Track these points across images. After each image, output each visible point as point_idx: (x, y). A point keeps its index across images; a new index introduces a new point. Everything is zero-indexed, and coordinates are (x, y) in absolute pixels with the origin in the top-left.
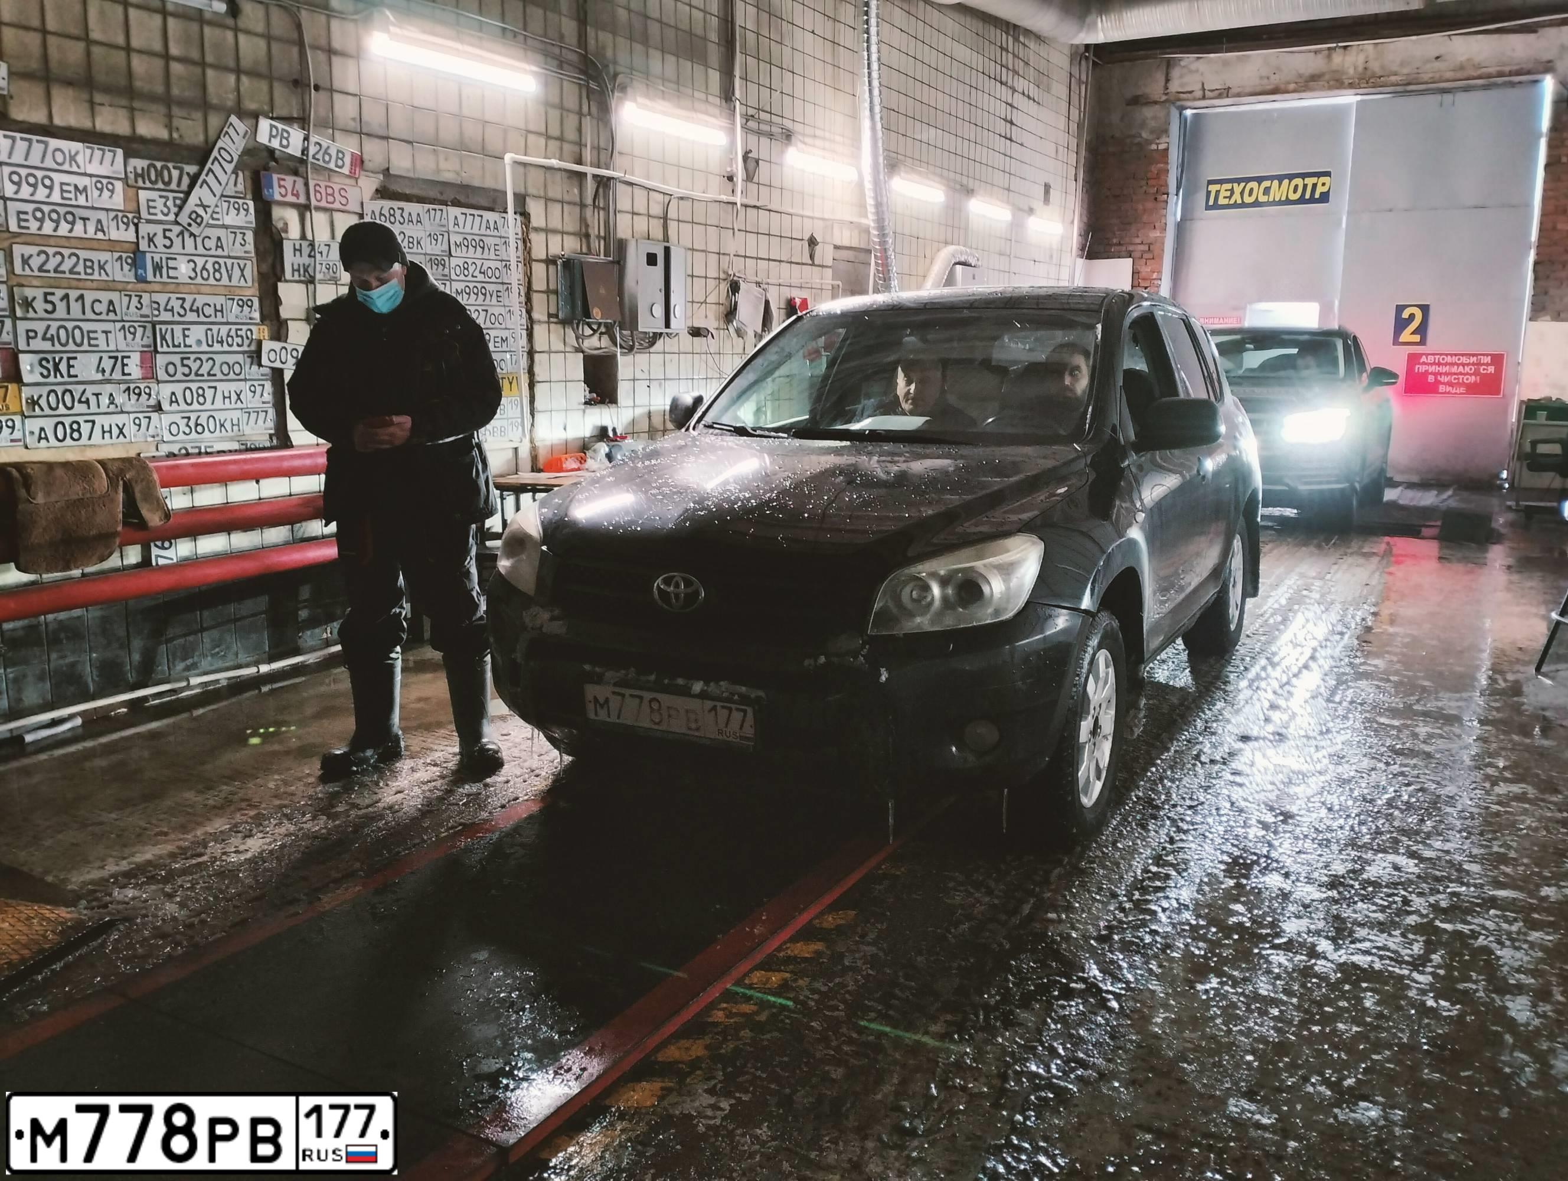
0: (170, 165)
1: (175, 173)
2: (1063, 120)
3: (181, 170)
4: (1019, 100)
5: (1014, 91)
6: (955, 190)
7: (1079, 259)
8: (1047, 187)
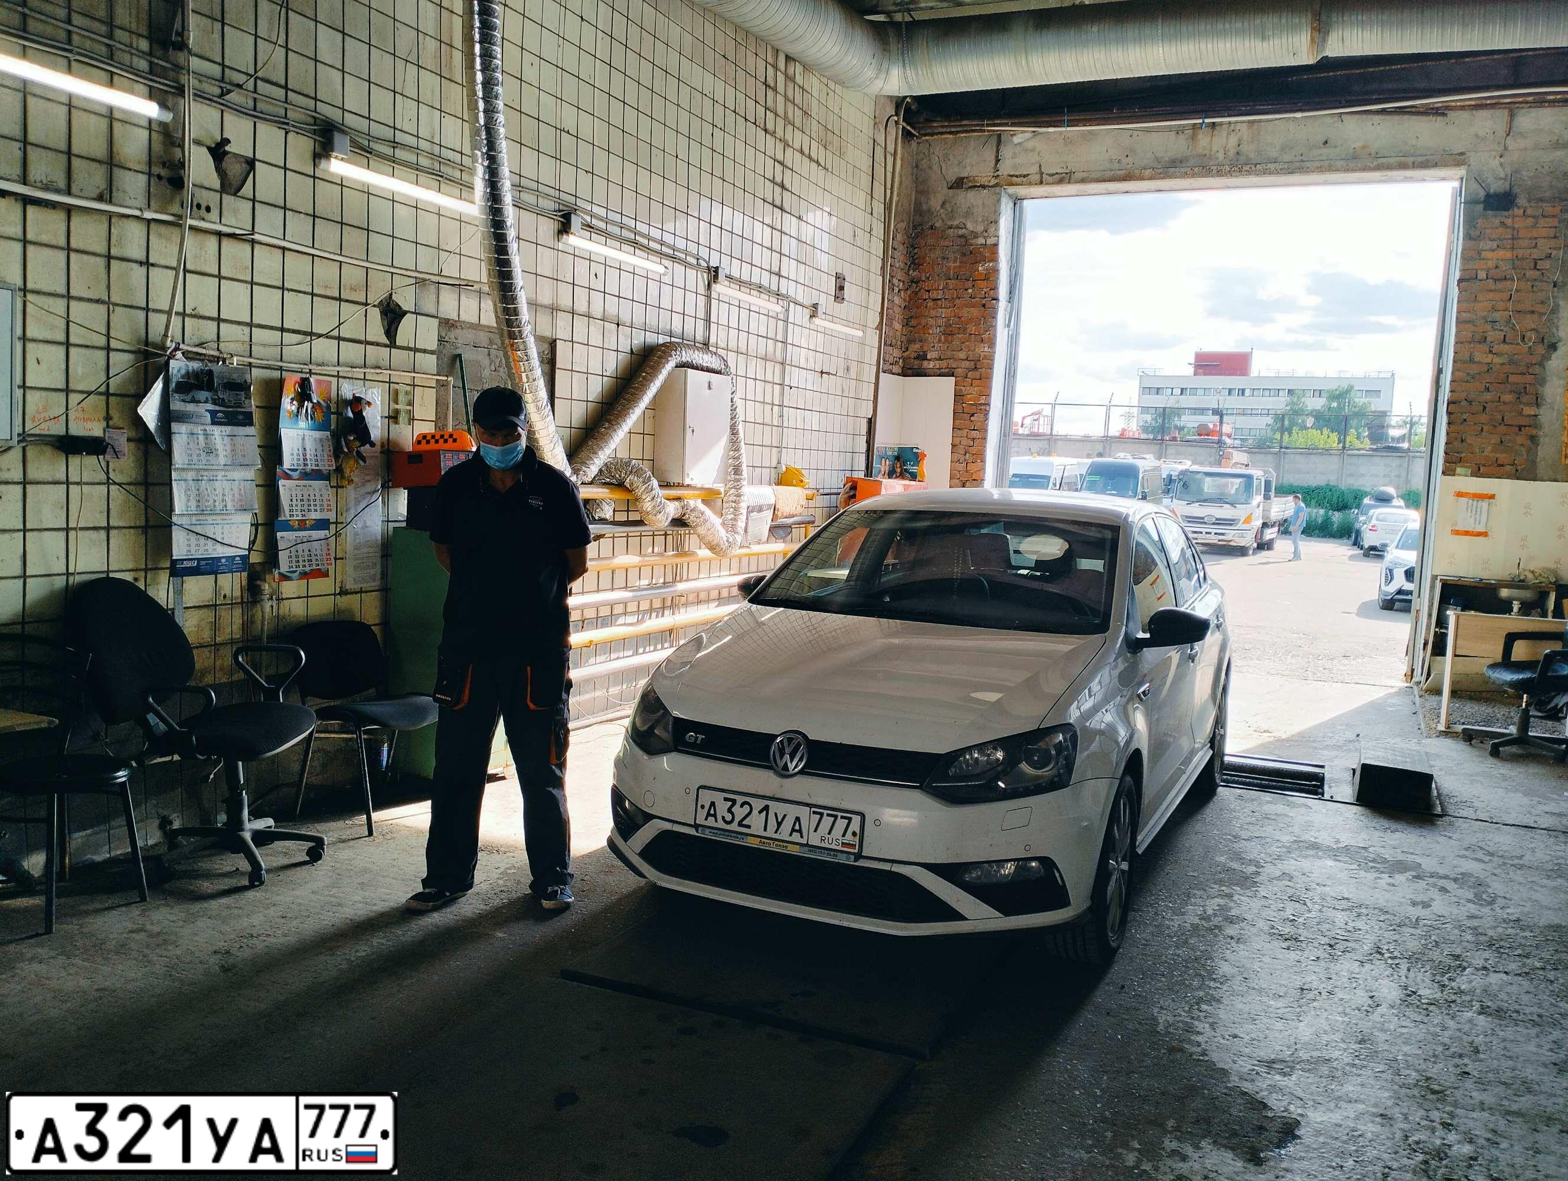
2: (863, 197)
4: (794, 159)
5: (786, 144)
6: (686, 264)
7: (881, 374)
8: (840, 278)
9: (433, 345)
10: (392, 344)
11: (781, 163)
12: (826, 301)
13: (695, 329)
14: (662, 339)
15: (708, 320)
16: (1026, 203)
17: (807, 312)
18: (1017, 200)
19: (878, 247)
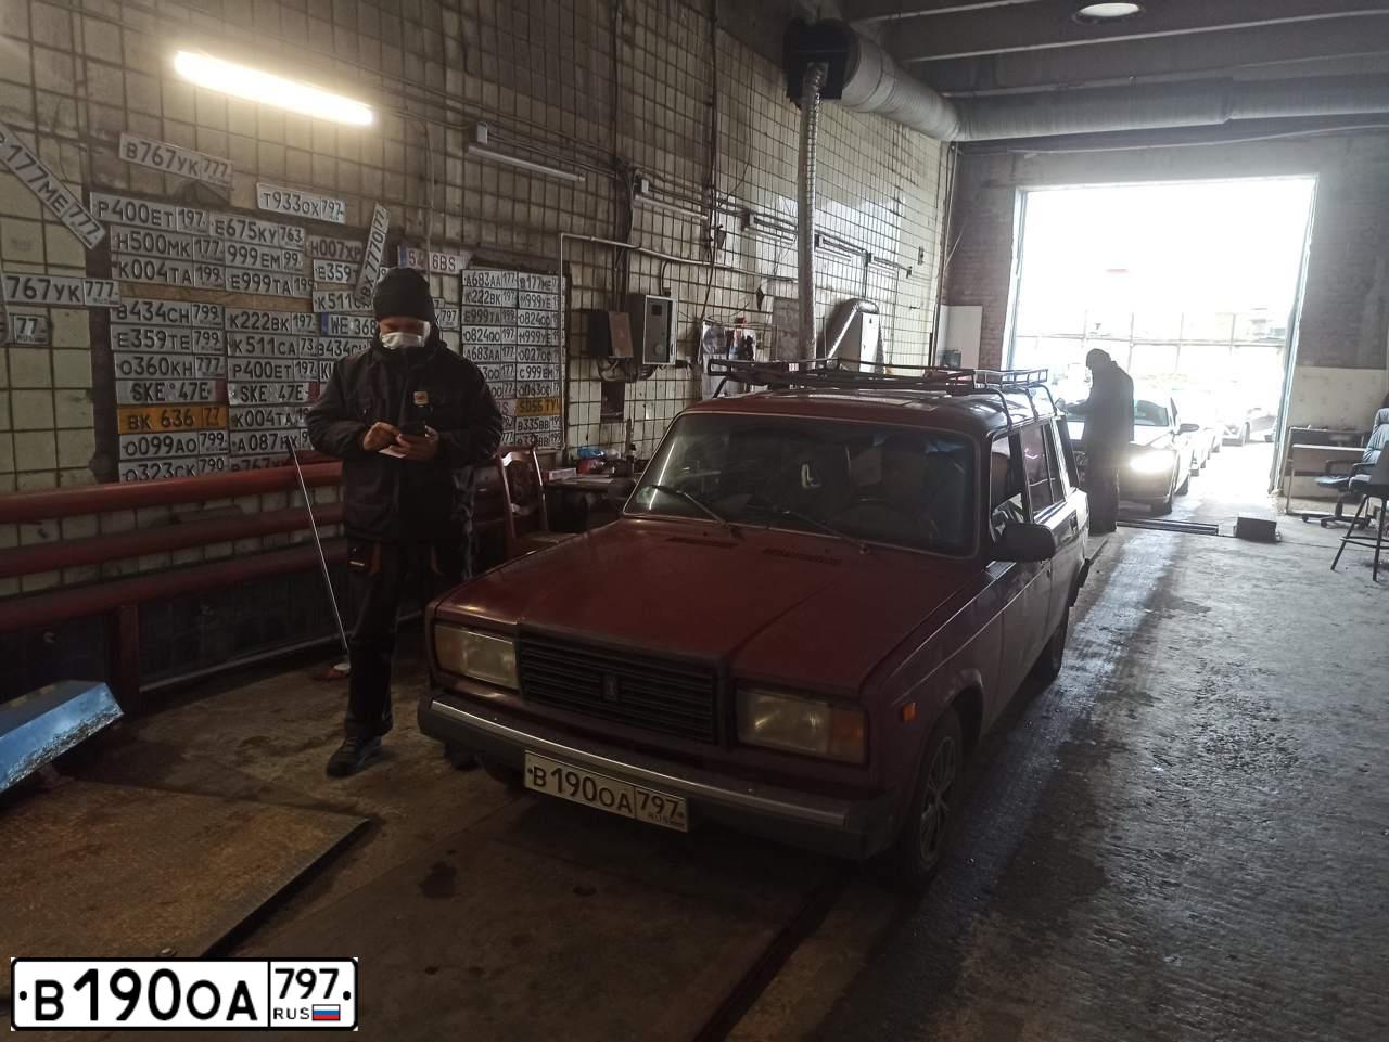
0: (336, 240)
1: (339, 246)
2: (933, 198)
3: (343, 244)
4: (904, 183)
5: (901, 176)
6: (858, 254)
7: (942, 306)
8: (921, 250)
9: (769, 309)
10: (759, 312)
11: (898, 187)
12: (914, 264)
13: (858, 289)
14: (848, 297)
15: (865, 283)
16: (1029, 194)
17: (906, 272)
18: (1024, 194)
19: (939, 228)
